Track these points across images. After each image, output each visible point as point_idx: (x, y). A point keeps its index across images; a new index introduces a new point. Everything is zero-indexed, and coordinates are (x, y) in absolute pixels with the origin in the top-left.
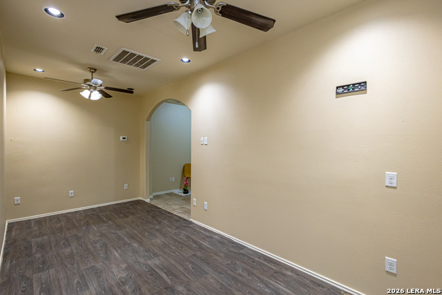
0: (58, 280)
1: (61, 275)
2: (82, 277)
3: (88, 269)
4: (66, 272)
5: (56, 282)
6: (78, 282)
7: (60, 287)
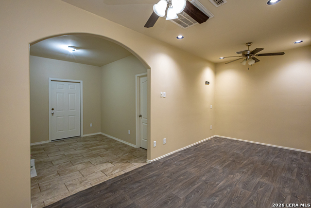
0: (270, 198)
1: (266, 199)
2: (256, 188)
3: (247, 190)
4: (261, 199)
5: (272, 197)
6: (261, 187)
7: (272, 193)
